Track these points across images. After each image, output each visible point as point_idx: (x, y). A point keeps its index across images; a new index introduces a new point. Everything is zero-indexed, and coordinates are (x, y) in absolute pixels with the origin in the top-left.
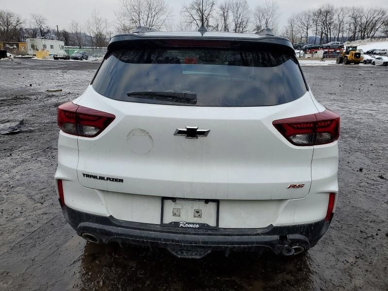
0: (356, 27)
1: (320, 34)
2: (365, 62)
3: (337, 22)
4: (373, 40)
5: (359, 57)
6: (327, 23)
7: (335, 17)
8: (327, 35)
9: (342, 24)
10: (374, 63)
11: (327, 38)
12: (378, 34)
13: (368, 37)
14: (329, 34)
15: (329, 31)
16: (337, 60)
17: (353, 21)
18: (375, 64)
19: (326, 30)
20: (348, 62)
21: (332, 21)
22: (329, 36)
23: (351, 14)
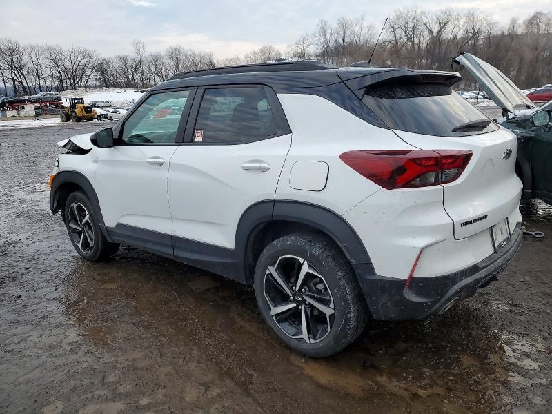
0: (60, 73)
1: (10, 81)
2: (100, 117)
3: (30, 65)
4: (88, 89)
5: (91, 111)
6: (16, 66)
7: (25, 58)
8: (22, 83)
9: (39, 68)
10: (111, 118)
11: (24, 87)
12: (91, 82)
13: (80, 87)
14: (24, 81)
15: (22, 77)
16: (62, 117)
17: (53, 65)
18: (112, 120)
19: (18, 75)
20: (79, 119)
21: (22, 63)
22: (25, 85)
23: (47, 55)
